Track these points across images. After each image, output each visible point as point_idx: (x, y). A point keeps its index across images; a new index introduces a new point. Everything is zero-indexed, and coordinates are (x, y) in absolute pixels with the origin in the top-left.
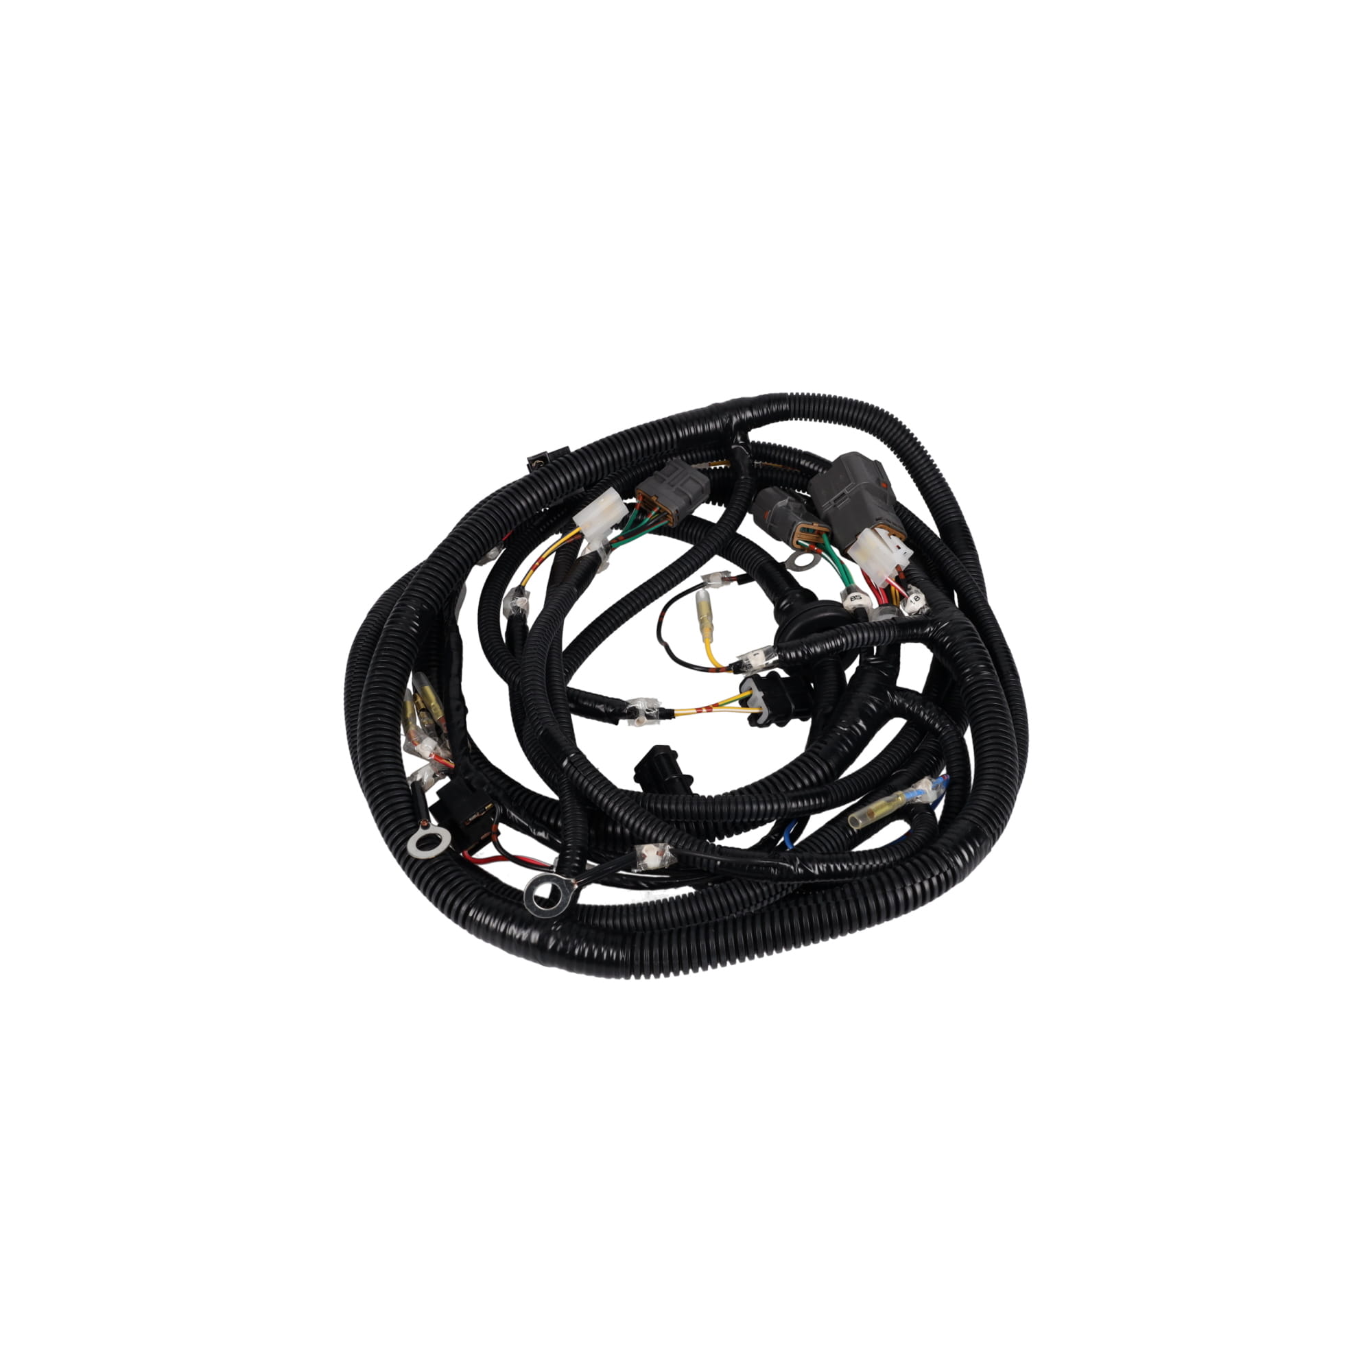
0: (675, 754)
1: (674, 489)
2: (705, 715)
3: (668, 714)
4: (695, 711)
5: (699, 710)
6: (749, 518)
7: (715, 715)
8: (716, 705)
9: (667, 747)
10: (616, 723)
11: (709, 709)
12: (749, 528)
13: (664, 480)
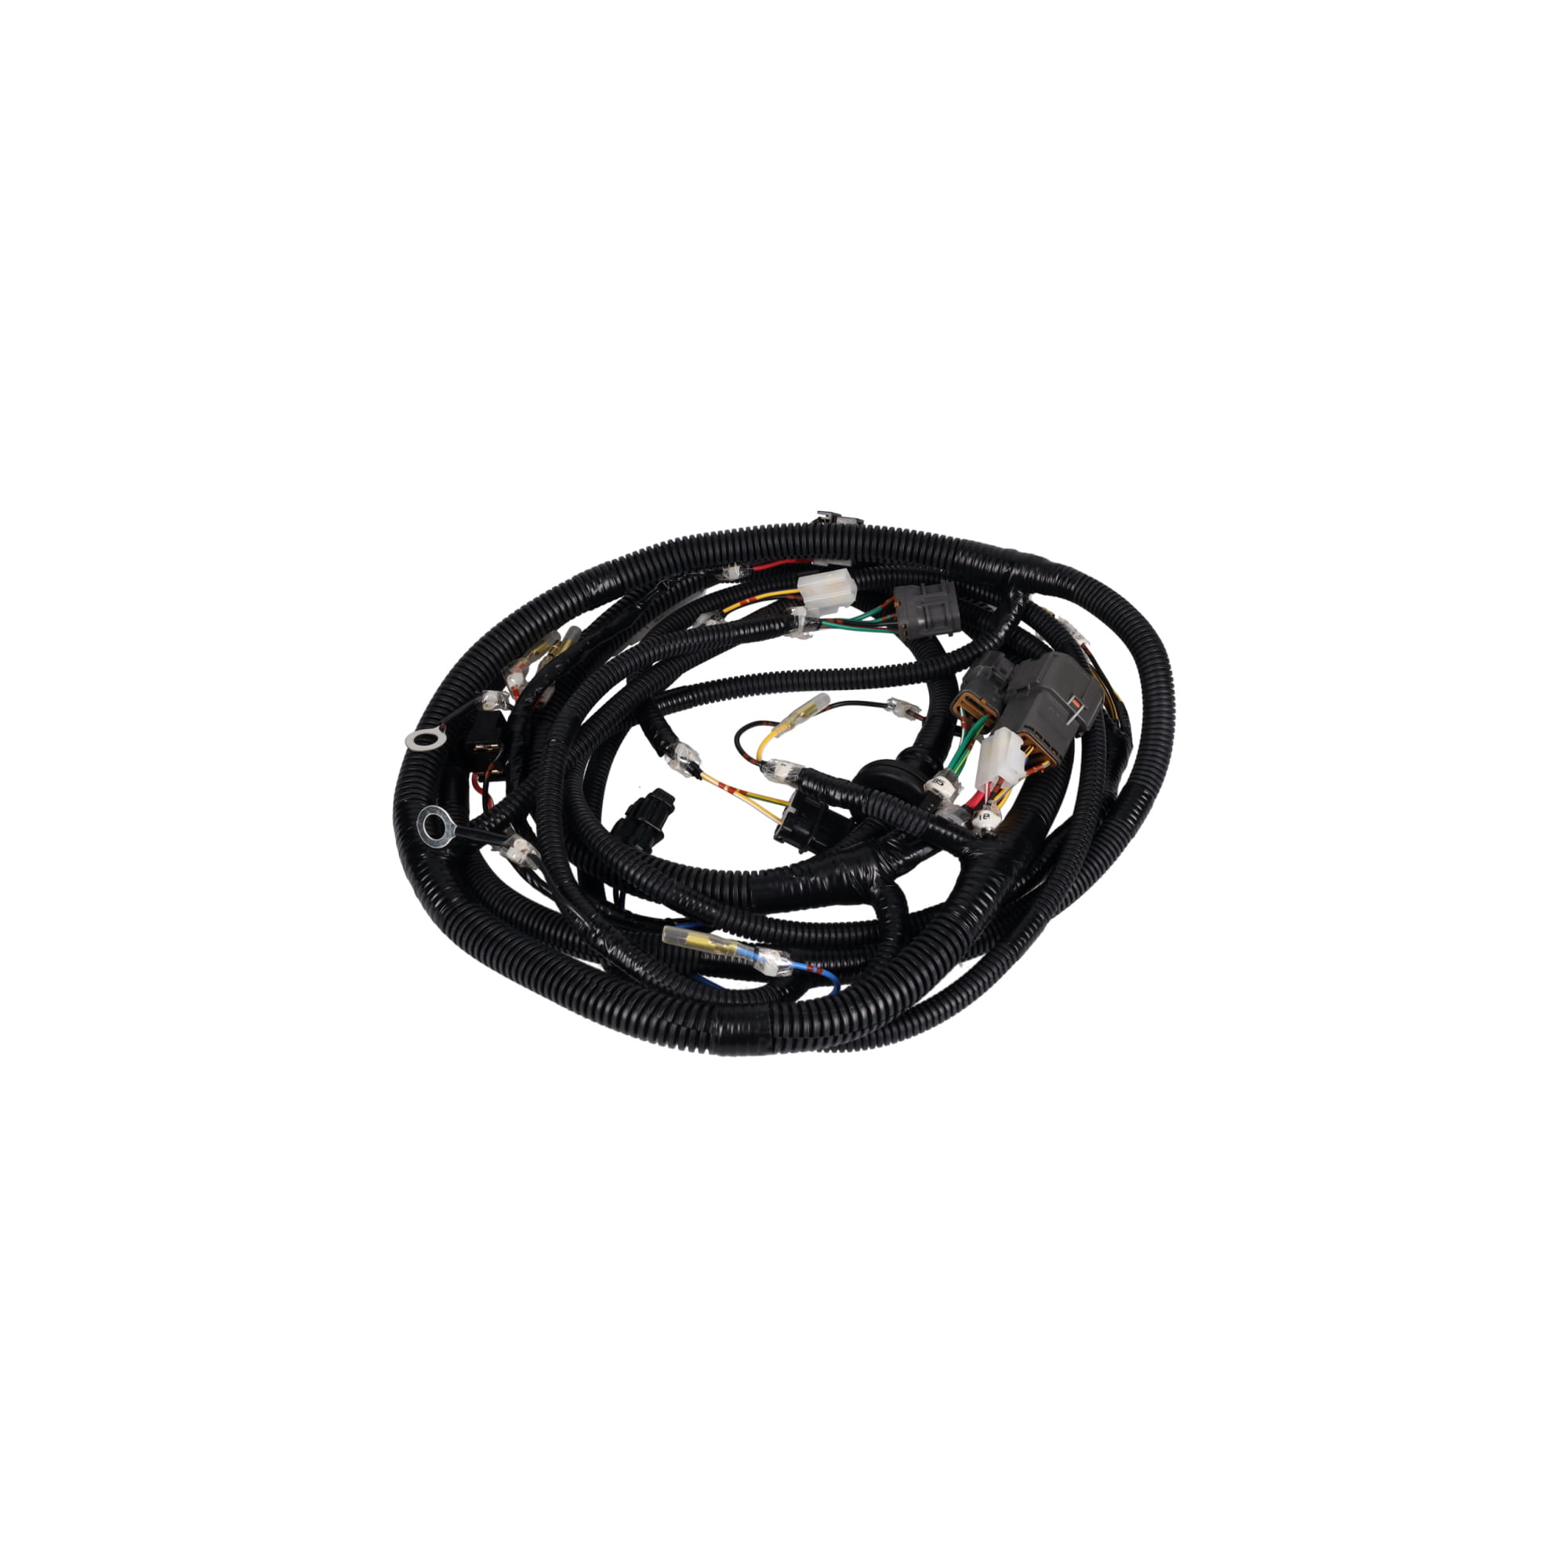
0: (671, 809)
2: (724, 793)
3: (695, 771)
4: (717, 784)
5: (722, 786)
7: (734, 799)
8: (743, 793)
9: (672, 799)
11: (732, 790)
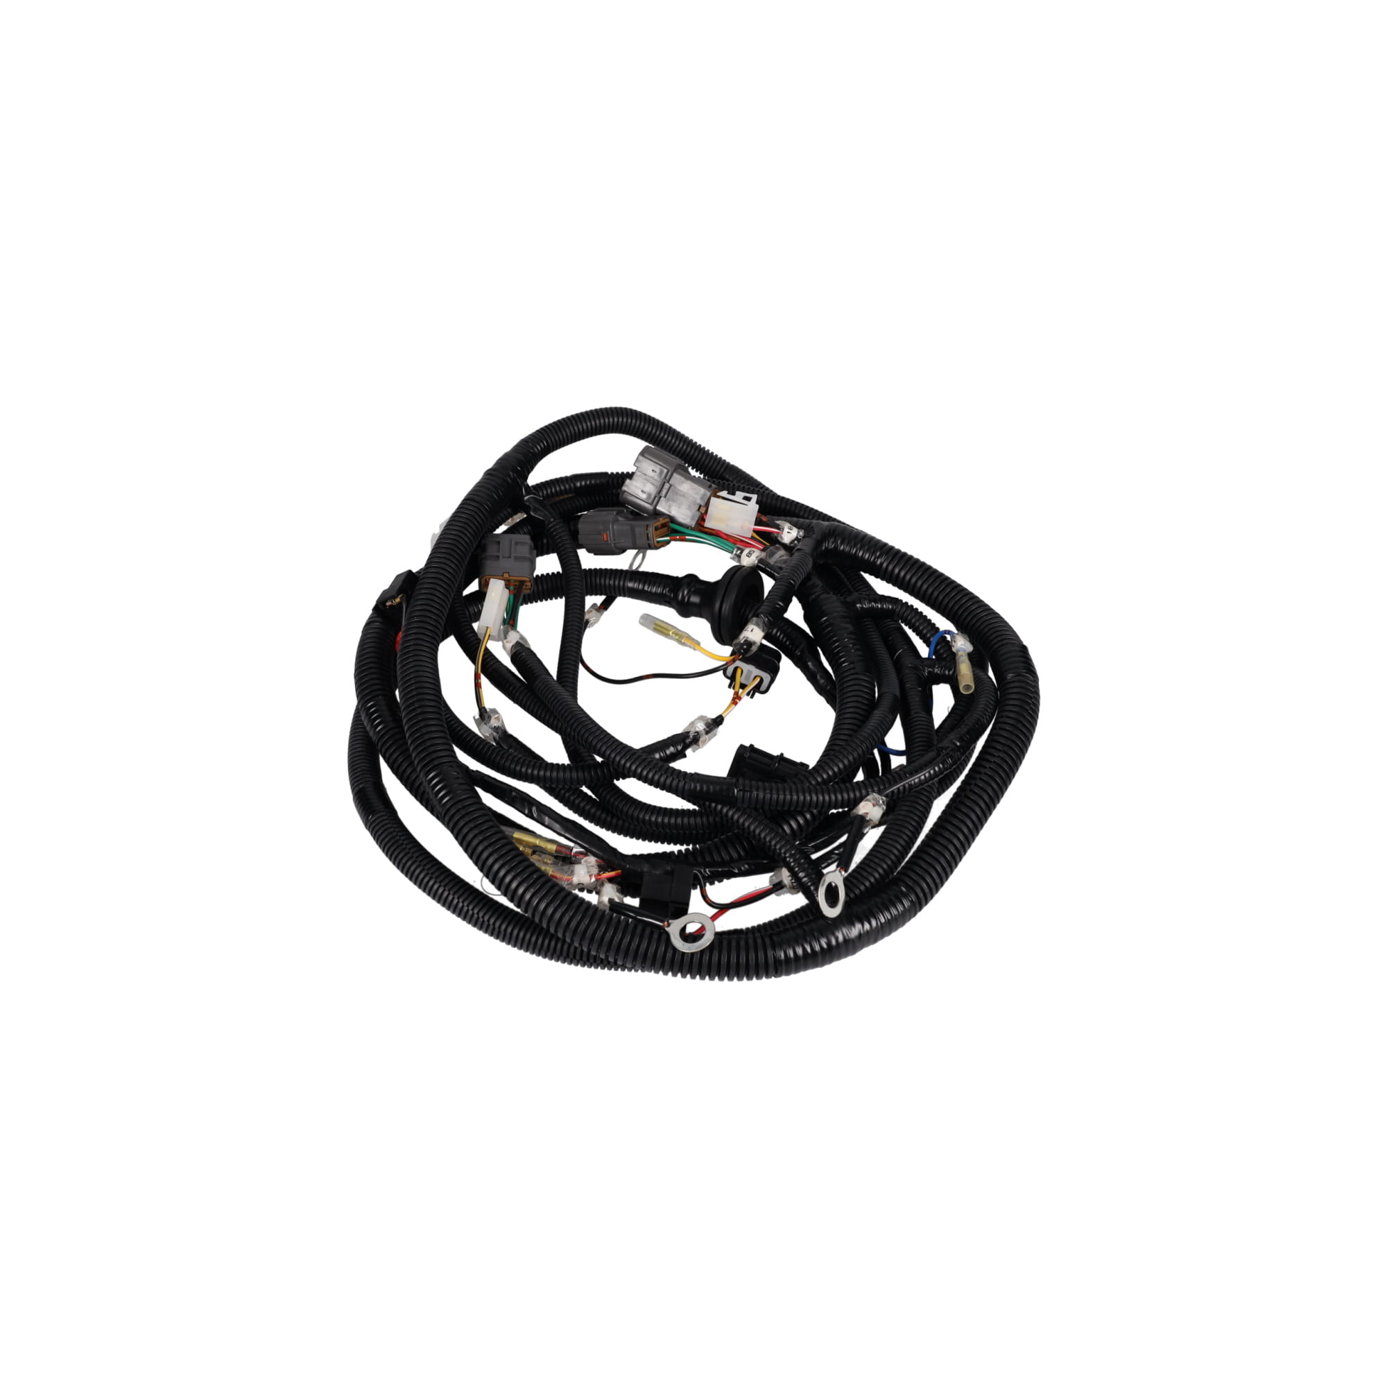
1: (513, 558)
3: (718, 721)
6: (582, 553)
10: (685, 756)
12: (588, 560)
13: (498, 557)
